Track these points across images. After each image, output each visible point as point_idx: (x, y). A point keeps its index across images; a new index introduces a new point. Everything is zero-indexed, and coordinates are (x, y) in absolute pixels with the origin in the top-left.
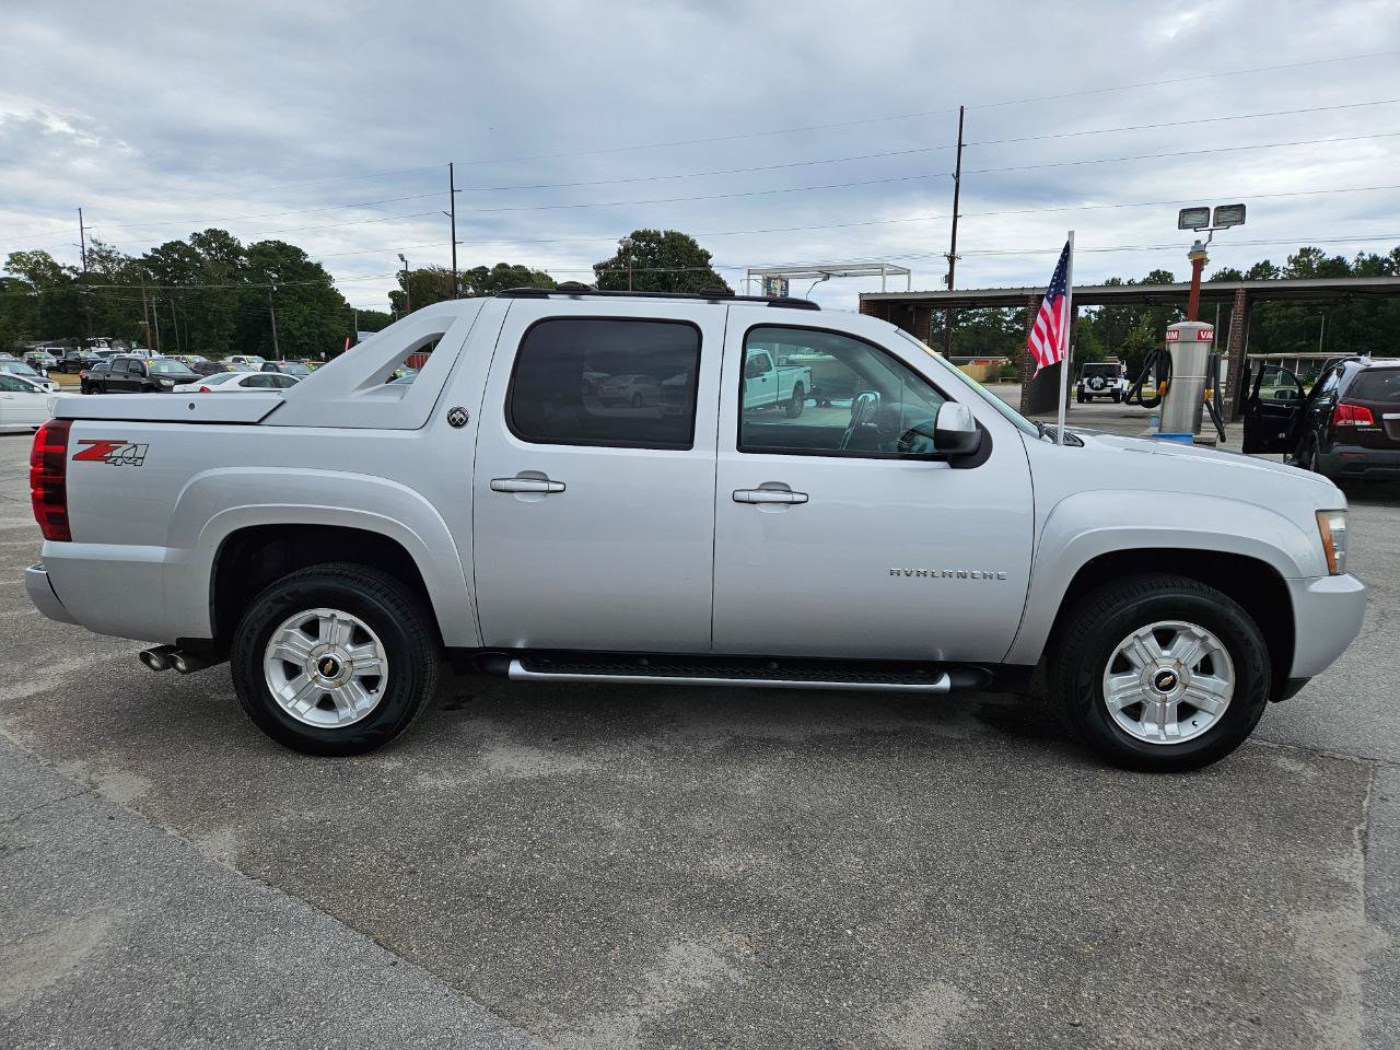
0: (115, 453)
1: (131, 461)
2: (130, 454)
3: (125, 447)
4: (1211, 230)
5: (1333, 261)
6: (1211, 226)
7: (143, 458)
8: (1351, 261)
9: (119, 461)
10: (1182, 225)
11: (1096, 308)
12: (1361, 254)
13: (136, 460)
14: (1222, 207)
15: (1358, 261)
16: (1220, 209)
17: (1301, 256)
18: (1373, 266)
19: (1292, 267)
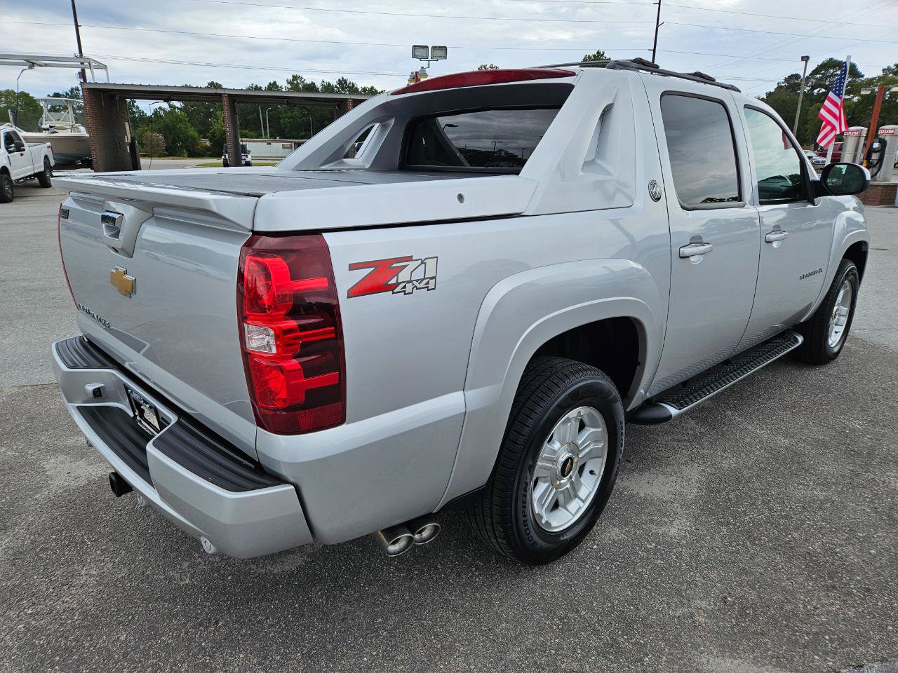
0: (404, 276)
1: (422, 285)
2: (418, 275)
3: (412, 265)
4: (429, 61)
5: (310, 85)
6: (430, 59)
7: (435, 278)
8: (318, 85)
9: (409, 288)
10: (414, 56)
11: (178, 104)
12: (323, 82)
13: (428, 283)
14: (435, 47)
15: (322, 85)
16: (434, 48)
17: (293, 80)
18: (328, 88)
19: (289, 86)
